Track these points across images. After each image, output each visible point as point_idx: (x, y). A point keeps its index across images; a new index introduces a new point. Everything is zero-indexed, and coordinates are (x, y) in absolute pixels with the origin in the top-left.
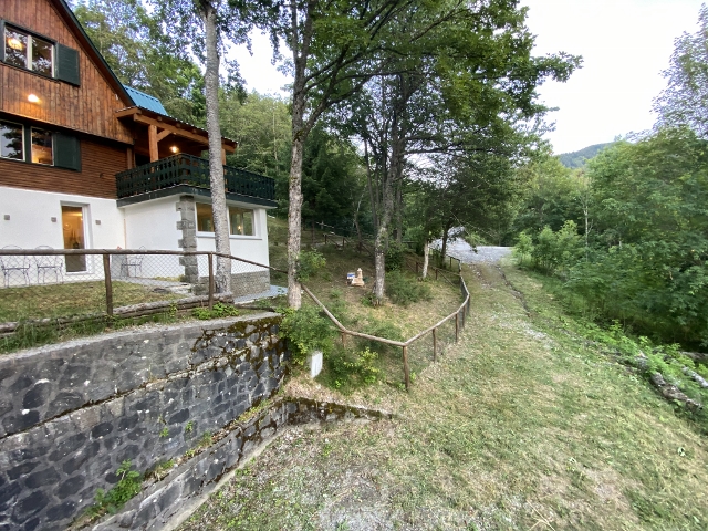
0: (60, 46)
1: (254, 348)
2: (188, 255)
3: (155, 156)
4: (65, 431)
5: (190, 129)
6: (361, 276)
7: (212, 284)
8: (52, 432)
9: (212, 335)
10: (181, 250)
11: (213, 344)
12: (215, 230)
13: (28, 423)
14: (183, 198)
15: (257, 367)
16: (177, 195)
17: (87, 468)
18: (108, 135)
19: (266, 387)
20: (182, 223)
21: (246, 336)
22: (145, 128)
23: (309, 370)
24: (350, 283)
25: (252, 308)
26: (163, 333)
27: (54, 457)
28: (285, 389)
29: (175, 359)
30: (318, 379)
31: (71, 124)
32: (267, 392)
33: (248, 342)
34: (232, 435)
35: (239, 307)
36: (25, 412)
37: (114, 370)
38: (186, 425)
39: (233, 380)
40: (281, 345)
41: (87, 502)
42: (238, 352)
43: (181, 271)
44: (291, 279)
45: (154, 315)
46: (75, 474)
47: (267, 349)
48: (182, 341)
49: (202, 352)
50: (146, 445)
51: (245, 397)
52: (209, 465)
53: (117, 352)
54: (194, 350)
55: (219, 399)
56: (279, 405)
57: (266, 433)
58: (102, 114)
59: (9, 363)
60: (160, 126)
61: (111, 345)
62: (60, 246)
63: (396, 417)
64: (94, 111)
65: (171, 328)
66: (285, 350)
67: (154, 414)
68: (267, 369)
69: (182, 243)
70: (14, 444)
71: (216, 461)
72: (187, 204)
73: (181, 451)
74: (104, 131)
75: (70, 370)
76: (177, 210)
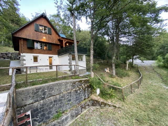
0: (48, 28)
1: (84, 86)
2: (70, 66)
3: (64, 46)
4: (49, 101)
5: (70, 40)
6: (108, 70)
7: (75, 72)
8: (47, 101)
9: (75, 83)
10: (69, 65)
11: (75, 85)
12: (75, 60)
13: (43, 98)
15: (85, 91)
16: (68, 54)
17: (53, 109)
18: (56, 43)
19: (87, 96)
20: (69, 59)
21: (82, 83)
22: (62, 41)
23: (96, 93)
24: (105, 72)
25: (83, 77)
26: (66, 82)
27: (47, 106)
28: (91, 97)
29: (68, 88)
30: (99, 95)
31: (50, 42)
32: (87, 97)
33: (83, 85)
34: (80, 106)
35: (80, 77)
36: (43, 96)
37: (58, 89)
38: (70, 102)
39: (80, 93)
40: (90, 86)
41: (52, 116)
42: (81, 87)
43: (69, 69)
44: (91, 71)
45: (64, 78)
46: (51, 110)
47: (87, 87)
48: (70, 84)
49: (73, 87)
50: (63, 106)
51: (82, 98)
52: (75, 112)
53: (58, 85)
54: (72, 86)
55: (77, 97)
56: (90, 101)
57: (87, 107)
58: (55, 39)
59: (41, 87)
60: (65, 40)
61: (57, 84)
62: (48, 65)
63: (120, 108)
64: (54, 39)
65: (68, 81)
66: (90, 87)
67: (64, 99)
68: (87, 92)
69: (69, 63)
70: (41, 103)
71: (76, 112)
72: (70, 55)
73: (69, 108)
74: (55, 42)
75: (51, 88)
76: (68, 56)
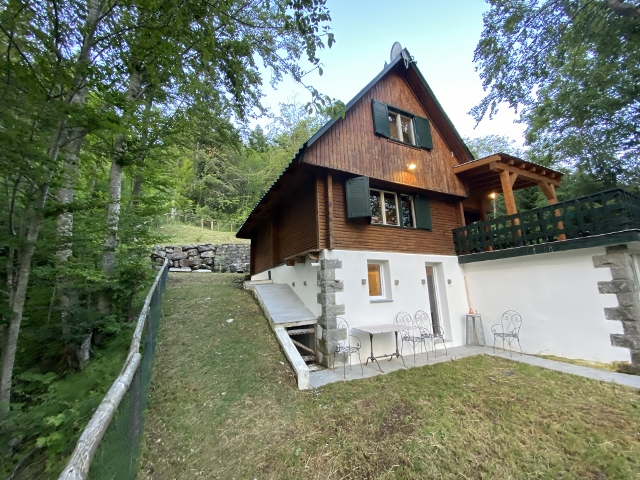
0: (418, 117)
14: (610, 250)
31: (431, 186)
58: (446, 172)
60: (511, 171)
64: (441, 171)
72: (627, 257)
76: (596, 266)
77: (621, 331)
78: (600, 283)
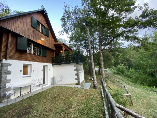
0: (45, 27)
14: (76, 64)
20: (76, 69)
58: (52, 43)
60: (65, 47)
69: (77, 75)
72: (78, 65)
74: (52, 48)
76: (74, 66)
77: (77, 78)
78: (75, 69)
